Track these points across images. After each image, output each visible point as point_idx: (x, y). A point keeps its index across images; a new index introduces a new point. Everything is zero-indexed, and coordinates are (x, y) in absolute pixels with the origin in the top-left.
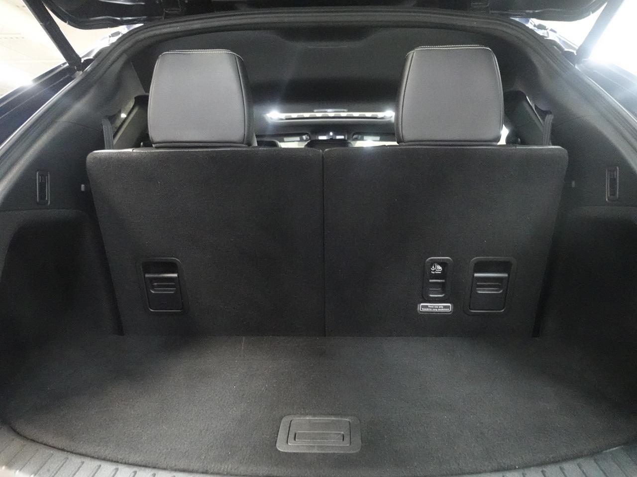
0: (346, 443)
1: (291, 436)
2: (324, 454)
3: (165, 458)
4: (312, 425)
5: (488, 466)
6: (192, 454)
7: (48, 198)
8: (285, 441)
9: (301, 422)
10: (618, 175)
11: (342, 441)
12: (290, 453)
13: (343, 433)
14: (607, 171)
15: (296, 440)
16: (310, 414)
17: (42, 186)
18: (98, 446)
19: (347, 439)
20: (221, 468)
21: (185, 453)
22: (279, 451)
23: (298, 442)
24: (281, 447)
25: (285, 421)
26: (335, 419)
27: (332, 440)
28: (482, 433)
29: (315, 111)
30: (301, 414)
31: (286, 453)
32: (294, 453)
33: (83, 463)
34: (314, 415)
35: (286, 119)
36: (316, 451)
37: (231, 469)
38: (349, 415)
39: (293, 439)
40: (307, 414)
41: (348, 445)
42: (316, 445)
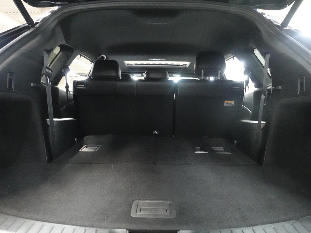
0: (168, 213)
1: (139, 210)
2: (156, 218)
3: (70, 220)
4: (150, 205)
5: (244, 224)
6: (85, 218)
7: (13, 87)
8: (135, 212)
9: (144, 203)
10: (304, 80)
11: (166, 212)
12: (138, 218)
13: (166, 208)
14: (298, 79)
15: (141, 211)
16: (148, 200)
17: (10, 81)
18: (34, 214)
19: (168, 211)
20: (100, 225)
21: (81, 217)
22: (132, 217)
23: (142, 213)
24: (133, 215)
25: (135, 203)
26: (161, 202)
27: (161, 212)
28: (239, 209)
29: (150, 60)
30: (144, 200)
31: (136, 218)
32: (140, 218)
33: (25, 222)
34: (150, 200)
35: (135, 65)
36: (152, 217)
37: (106, 225)
38: (168, 200)
39: (139, 211)
40: (147, 199)
41: (169, 214)
42: (152, 214)
